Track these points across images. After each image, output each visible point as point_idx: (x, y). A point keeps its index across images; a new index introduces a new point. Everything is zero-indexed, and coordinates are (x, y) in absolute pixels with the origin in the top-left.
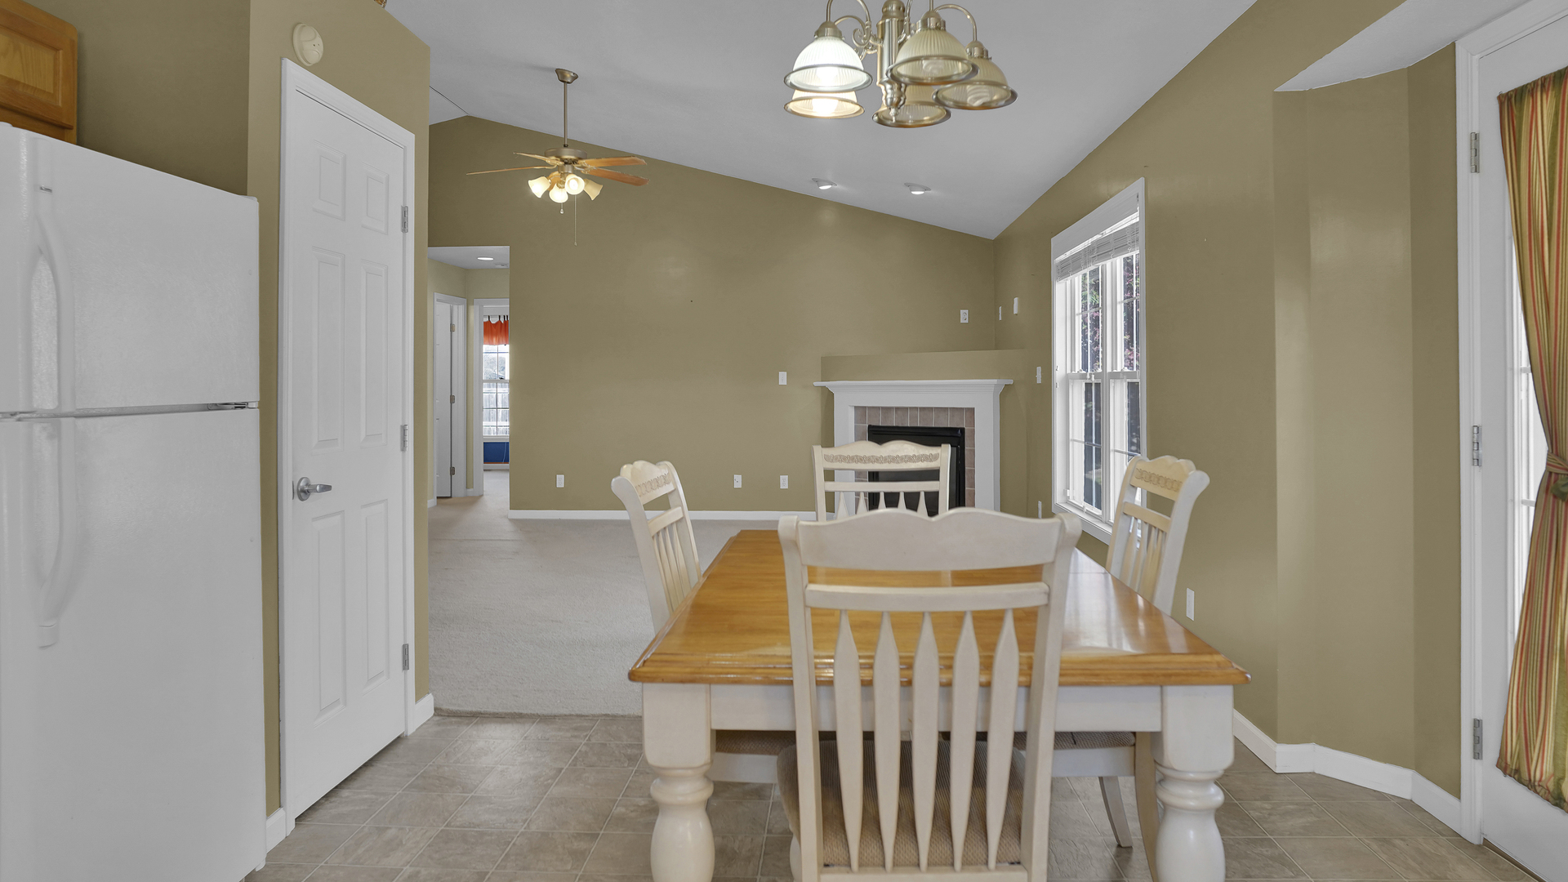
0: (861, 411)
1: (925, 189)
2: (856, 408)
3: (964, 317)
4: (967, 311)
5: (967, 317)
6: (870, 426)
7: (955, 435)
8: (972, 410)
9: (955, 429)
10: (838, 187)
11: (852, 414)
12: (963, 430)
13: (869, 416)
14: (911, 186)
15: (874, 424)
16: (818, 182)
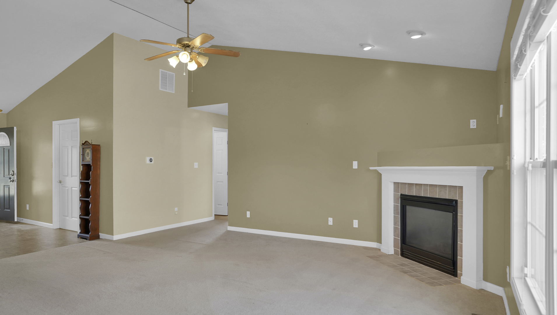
0: (397, 185)
1: (422, 33)
2: (395, 183)
3: (473, 124)
4: (475, 120)
5: (475, 124)
6: (401, 194)
7: (451, 204)
8: (461, 188)
9: (451, 201)
10: (376, 47)
11: (391, 187)
12: (456, 201)
13: (401, 188)
14: (410, 33)
15: (403, 193)
16: (362, 46)
